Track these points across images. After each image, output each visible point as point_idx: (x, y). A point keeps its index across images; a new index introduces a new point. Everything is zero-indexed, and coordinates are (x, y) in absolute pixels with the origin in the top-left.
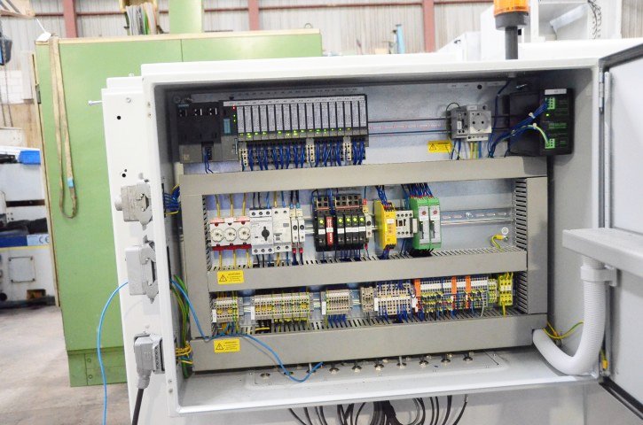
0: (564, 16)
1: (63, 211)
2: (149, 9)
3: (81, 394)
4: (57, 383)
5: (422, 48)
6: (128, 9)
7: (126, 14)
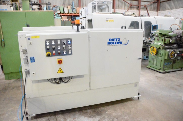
0: (103, 7)
1: (2, 46)
2: (17, 3)
3: (8, 81)
4: (3, 79)
5: (78, 6)
6: (13, 3)
7: (12, 4)
